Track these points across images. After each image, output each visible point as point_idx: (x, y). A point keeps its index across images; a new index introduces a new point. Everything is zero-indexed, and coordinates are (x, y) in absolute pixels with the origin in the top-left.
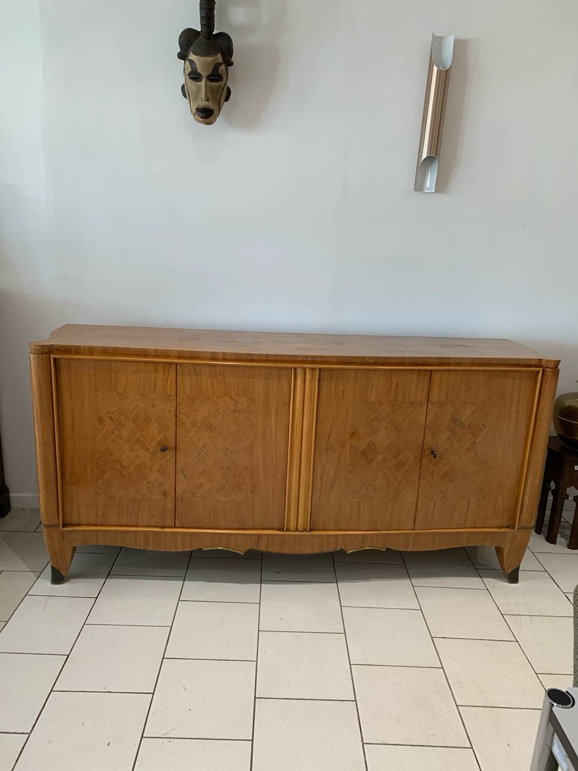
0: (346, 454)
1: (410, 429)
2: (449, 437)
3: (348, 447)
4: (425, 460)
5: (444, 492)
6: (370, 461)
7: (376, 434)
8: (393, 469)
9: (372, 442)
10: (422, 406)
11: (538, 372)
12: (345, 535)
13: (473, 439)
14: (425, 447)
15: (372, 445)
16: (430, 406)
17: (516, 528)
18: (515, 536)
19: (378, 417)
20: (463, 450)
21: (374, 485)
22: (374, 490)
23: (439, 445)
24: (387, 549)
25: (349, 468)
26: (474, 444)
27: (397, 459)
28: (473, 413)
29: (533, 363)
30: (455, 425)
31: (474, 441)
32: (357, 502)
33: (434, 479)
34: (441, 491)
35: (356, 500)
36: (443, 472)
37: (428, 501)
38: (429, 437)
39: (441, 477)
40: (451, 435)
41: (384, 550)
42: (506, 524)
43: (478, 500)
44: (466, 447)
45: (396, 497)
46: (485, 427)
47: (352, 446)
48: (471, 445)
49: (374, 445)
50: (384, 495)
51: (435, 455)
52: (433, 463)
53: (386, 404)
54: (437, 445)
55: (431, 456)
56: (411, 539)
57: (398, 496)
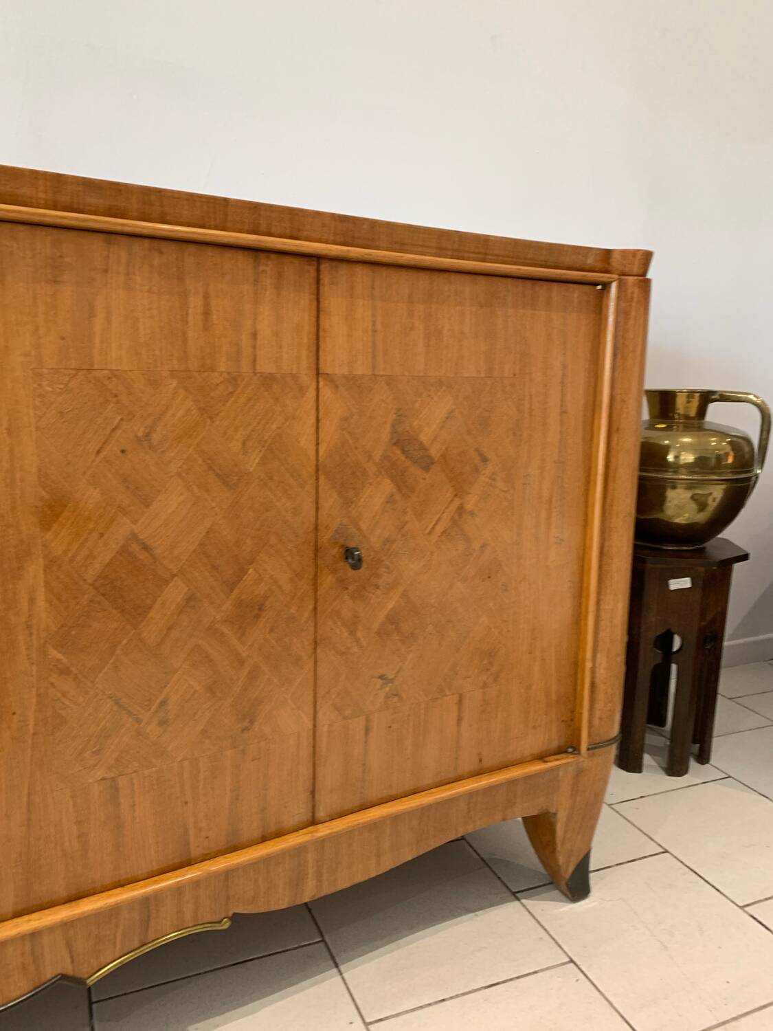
0: (32, 600)
1: (271, 478)
2: (390, 500)
3: (35, 571)
4: (327, 581)
5: (392, 681)
6: (135, 613)
7: (148, 507)
8: (225, 630)
9: (134, 536)
10: (302, 391)
11: (606, 286)
12: (66, 925)
13: (457, 502)
14: (325, 537)
15: (135, 548)
16: (326, 392)
17: (584, 748)
18: (580, 772)
19: (147, 435)
20: (435, 537)
21: (164, 703)
22: (163, 723)
23: (364, 527)
24: (236, 918)
25: (54, 653)
26: (460, 515)
27: (236, 591)
28: (449, 416)
29: (590, 261)
30: (403, 458)
31: (461, 510)
32: (103, 779)
33: (358, 641)
34: (381, 677)
35: (100, 773)
36: (381, 616)
37: (345, 718)
38: (330, 500)
39: (378, 633)
40: (395, 490)
41: (226, 925)
42: (555, 744)
43: (485, 686)
44: (439, 529)
45: (245, 730)
46: (485, 460)
47: (52, 563)
48: (452, 518)
49: (146, 548)
50: (204, 731)
51: (360, 560)
52: (352, 588)
53: (174, 384)
54: (359, 529)
55: (344, 567)
56: (311, 857)
57: (252, 722)
